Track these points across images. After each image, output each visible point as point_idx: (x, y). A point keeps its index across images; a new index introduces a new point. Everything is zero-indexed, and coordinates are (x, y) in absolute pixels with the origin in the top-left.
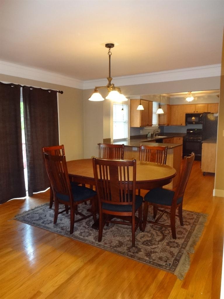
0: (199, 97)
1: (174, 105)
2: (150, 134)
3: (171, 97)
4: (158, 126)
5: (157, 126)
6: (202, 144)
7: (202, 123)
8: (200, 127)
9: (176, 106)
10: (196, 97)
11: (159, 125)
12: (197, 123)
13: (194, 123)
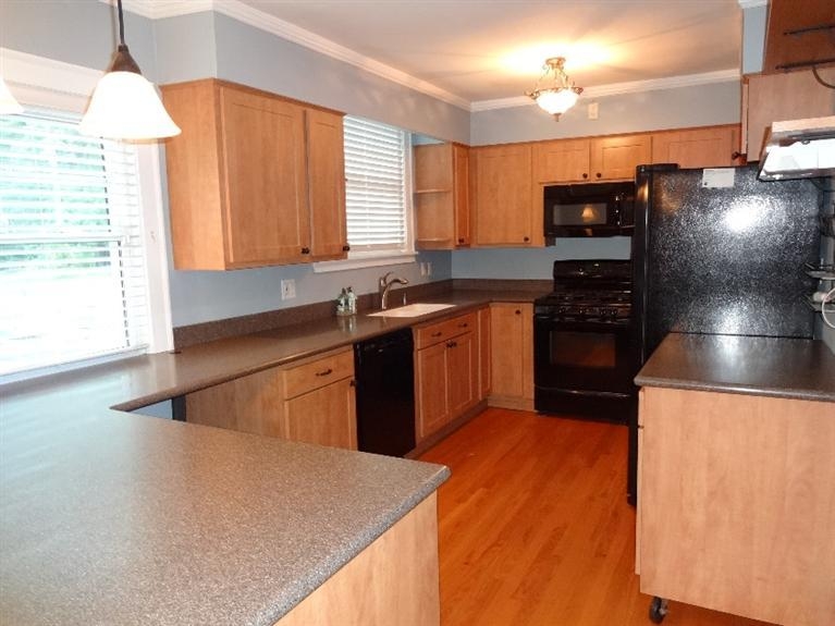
0: (606, 102)
1: (490, 146)
2: (352, 298)
3: (475, 107)
4: (413, 251)
5: (404, 251)
6: (641, 394)
7: (625, 233)
8: (618, 248)
9: (499, 152)
10: (593, 101)
11: (419, 244)
12: (600, 231)
13: (589, 231)
